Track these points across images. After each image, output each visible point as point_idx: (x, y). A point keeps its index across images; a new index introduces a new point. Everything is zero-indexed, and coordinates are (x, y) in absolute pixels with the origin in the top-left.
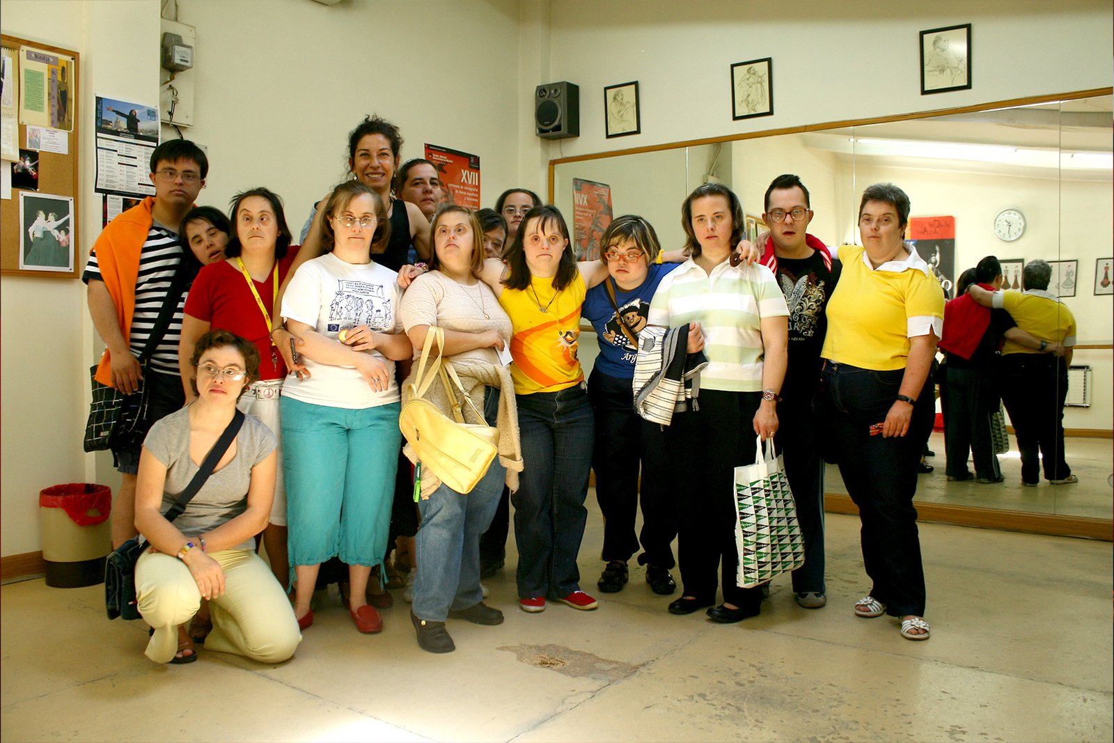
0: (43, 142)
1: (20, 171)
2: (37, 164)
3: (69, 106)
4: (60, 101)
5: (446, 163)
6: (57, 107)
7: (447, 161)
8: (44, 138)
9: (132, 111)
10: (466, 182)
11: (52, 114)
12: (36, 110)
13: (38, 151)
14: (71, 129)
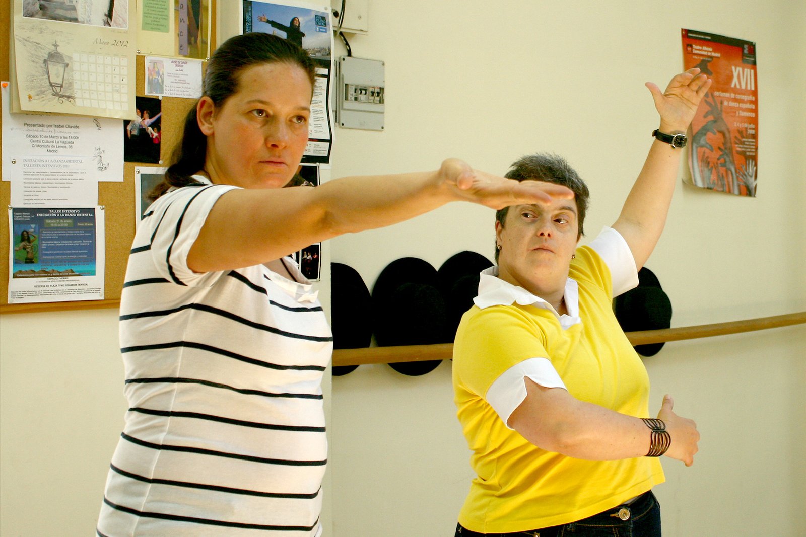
0: (167, 81)
1: (135, 133)
2: (159, 120)
3: (204, 19)
4: (191, 11)
5: (712, 57)
6: (187, 22)
7: (713, 54)
8: (170, 75)
9: (293, 20)
10: (738, 86)
11: (180, 35)
12: (158, 30)
13: (160, 98)
14: (206, 57)
